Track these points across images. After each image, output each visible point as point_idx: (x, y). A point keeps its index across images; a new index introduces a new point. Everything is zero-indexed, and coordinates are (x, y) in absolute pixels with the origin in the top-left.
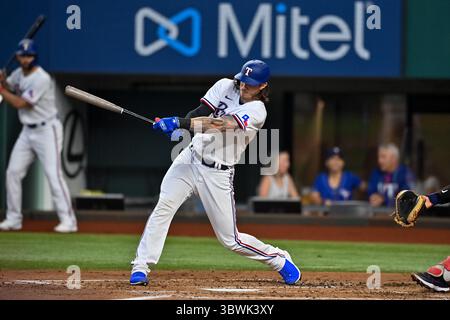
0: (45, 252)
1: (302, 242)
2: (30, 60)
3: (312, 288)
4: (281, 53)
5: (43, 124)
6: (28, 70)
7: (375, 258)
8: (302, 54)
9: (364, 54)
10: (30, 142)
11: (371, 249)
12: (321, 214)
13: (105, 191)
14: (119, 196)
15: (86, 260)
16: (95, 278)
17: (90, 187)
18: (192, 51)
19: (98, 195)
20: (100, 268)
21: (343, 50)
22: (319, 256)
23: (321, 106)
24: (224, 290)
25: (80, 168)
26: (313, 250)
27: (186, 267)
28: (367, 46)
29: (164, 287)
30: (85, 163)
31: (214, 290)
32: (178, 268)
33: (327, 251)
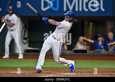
0: (18, 64)
1: (87, 61)
2: (12, 12)
3: (91, 73)
4: (81, 10)
5: (15, 29)
6: (11, 15)
7: (107, 65)
8: (86, 10)
9: (103, 10)
10: (11, 34)
11: (106, 62)
12: (92, 53)
13: (34, 47)
14: (38, 49)
15: (29, 66)
16: (32, 71)
17: (30, 46)
18: (57, 9)
19: (32, 48)
20: (33, 68)
21: (97, 9)
22: (92, 65)
23: (91, 24)
24: (67, 74)
25: (27, 41)
26: (90, 63)
27: (56, 68)
28: (104, 7)
29: (51, 73)
30: (28, 40)
31: (64, 74)
32: (54, 68)
33: (94, 63)
